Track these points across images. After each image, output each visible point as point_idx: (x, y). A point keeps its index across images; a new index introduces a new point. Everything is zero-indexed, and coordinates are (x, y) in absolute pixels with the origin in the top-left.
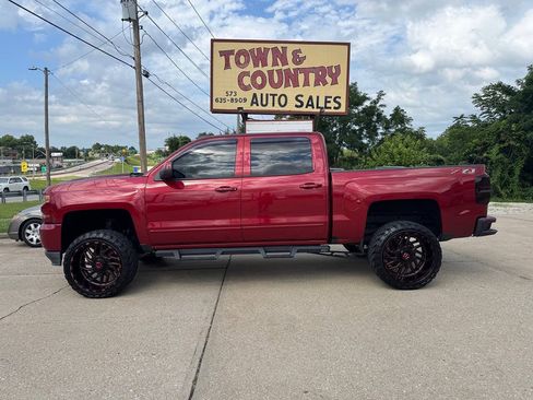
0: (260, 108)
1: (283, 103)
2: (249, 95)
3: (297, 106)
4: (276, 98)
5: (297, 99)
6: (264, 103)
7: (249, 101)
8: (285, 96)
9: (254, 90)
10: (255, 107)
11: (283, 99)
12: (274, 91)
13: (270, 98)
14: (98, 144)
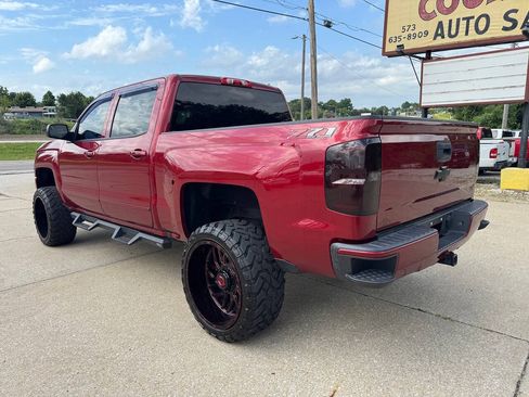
0: (447, 40)
1: (481, 28)
2: (432, 26)
3: (505, 29)
4: (472, 22)
5: (506, 17)
6: (453, 32)
7: (432, 34)
8: (487, 17)
9: (440, 17)
10: (440, 41)
11: (483, 21)
12: (468, 13)
13: (463, 24)
14: (407, 103)
